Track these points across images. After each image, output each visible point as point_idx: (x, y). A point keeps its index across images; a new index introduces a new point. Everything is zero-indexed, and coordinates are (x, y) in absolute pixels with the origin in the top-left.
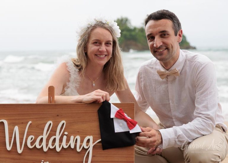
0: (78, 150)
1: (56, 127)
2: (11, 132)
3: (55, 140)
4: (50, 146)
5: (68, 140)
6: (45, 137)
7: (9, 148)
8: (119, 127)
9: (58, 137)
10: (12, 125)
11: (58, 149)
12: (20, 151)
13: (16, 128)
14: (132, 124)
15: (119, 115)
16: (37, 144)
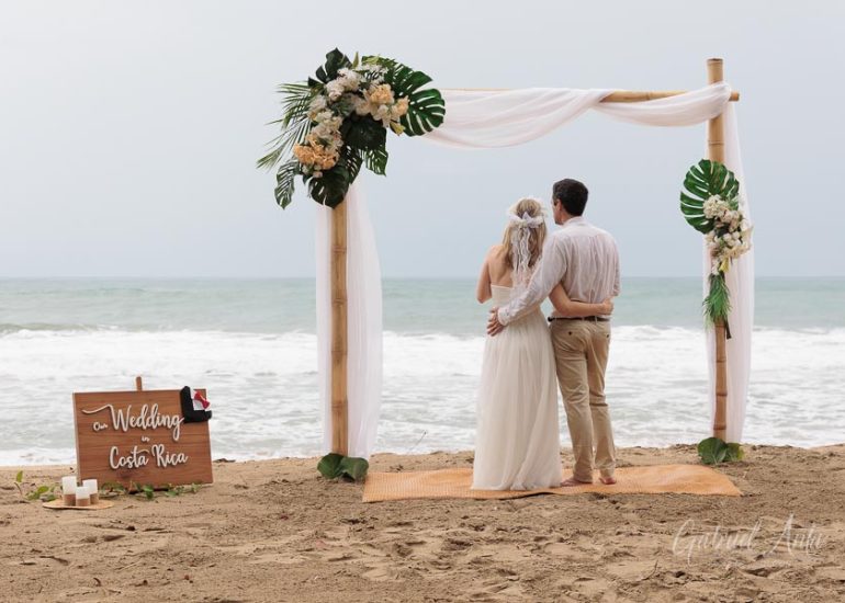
0: (169, 427)
1: (150, 409)
2: (116, 415)
3: (150, 420)
4: (148, 424)
5: (161, 420)
6: (143, 417)
7: (117, 427)
8: (197, 407)
9: (153, 417)
10: (116, 409)
11: (154, 427)
12: (125, 429)
13: (120, 411)
14: (206, 404)
15: (198, 397)
16: (137, 423)
